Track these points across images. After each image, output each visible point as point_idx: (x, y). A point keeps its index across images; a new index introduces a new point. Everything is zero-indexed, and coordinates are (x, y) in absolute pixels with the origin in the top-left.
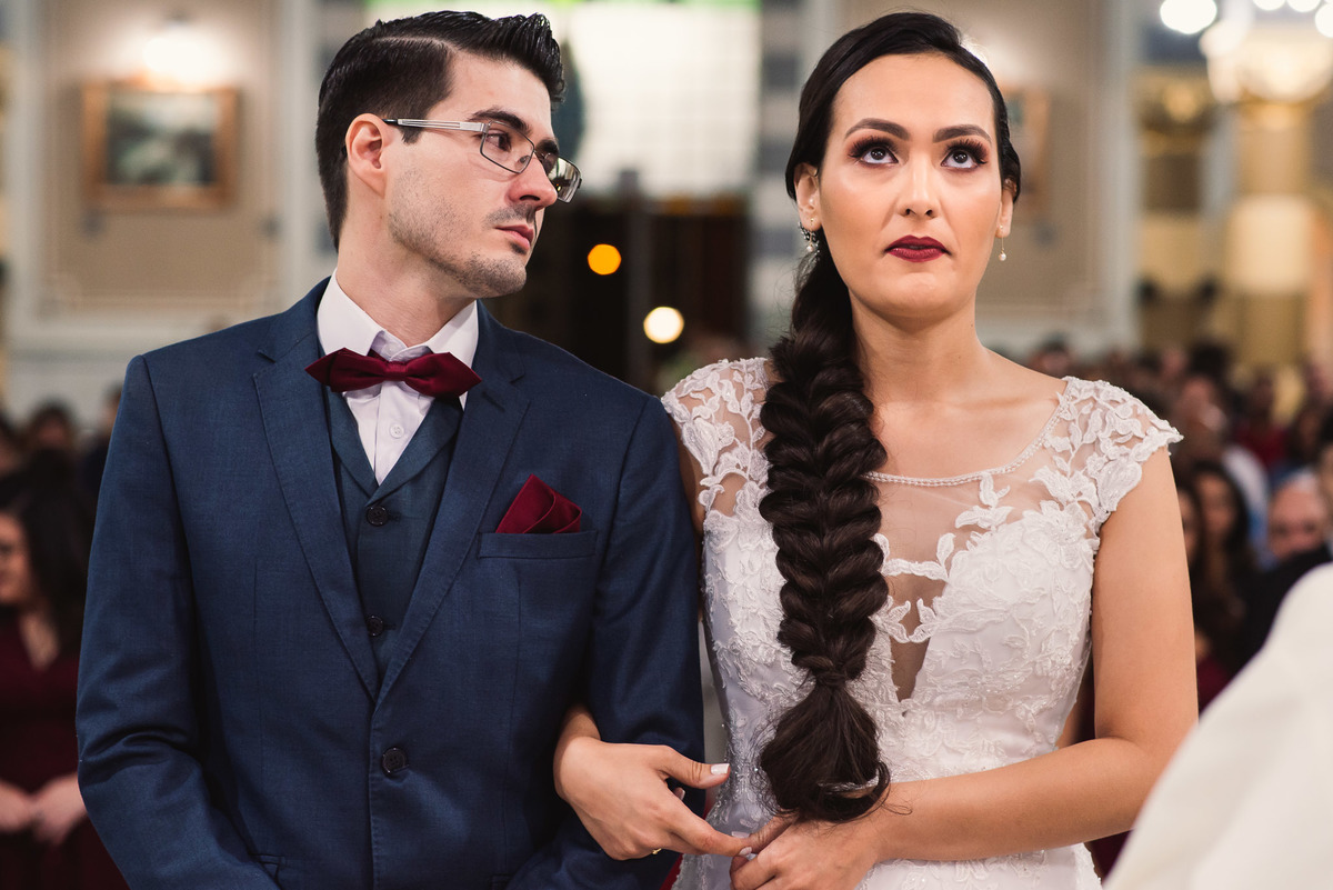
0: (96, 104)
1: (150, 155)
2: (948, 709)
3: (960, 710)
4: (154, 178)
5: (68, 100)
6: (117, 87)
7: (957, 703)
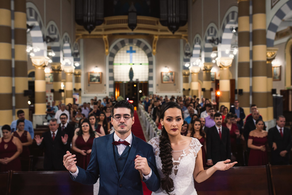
0: (89, 74)
1: (95, 79)
2: (181, 176)
3: (182, 176)
4: (94, 81)
5: (87, 74)
6: (91, 73)
7: (181, 175)
